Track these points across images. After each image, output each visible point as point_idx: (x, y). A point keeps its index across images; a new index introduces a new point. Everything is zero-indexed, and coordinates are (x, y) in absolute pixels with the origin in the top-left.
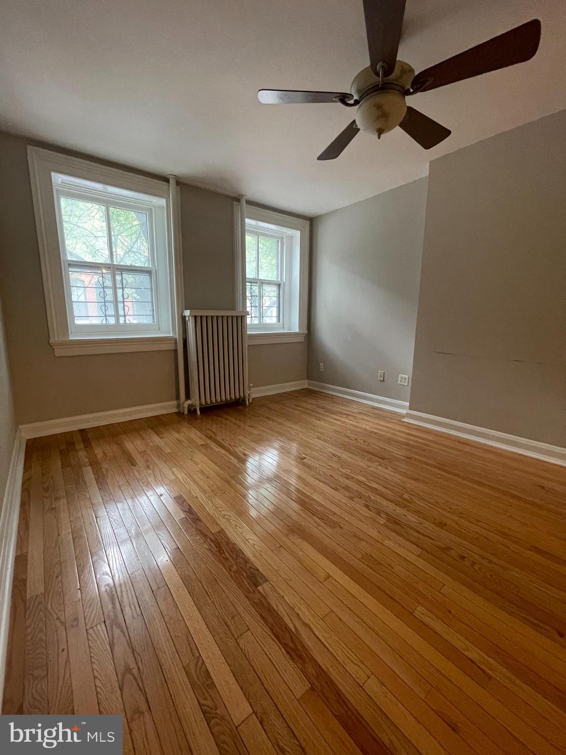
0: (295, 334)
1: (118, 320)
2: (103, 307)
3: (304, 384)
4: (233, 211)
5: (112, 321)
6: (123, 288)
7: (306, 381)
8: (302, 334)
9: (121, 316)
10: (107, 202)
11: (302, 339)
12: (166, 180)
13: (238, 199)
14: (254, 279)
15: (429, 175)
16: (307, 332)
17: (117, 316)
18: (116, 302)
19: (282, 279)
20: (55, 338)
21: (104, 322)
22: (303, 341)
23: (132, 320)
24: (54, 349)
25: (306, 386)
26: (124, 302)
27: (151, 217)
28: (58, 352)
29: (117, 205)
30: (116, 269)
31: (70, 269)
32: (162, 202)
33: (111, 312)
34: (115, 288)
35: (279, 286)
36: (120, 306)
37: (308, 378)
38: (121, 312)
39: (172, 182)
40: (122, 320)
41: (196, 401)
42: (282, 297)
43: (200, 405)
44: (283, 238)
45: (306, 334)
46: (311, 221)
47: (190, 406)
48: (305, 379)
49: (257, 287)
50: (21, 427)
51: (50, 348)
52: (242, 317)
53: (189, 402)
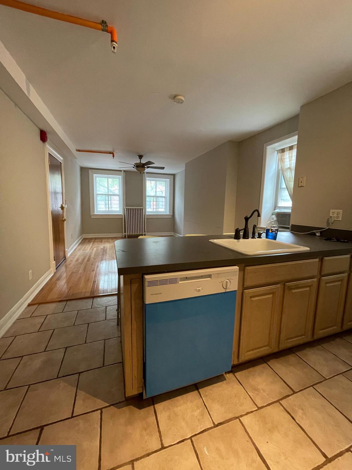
0: (168, 215)
1: (109, 209)
2: (105, 206)
5: (107, 209)
6: (111, 200)
8: (170, 215)
10: (108, 178)
11: (171, 217)
12: (121, 171)
17: (109, 208)
18: (109, 204)
20: (92, 214)
21: (105, 210)
23: (113, 209)
25: (173, 234)
28: (92, 217)
30: (108, 195)
31: (98, 196)
32: (120, 176)
34: (108, 200)
35: (165, 197)
39: (123, 171)
41: (126, 234)
42: (166, 202)
43: (128, 235)
44: (166, 181)
45: (172, 215)
46: (174, 175)
47: (125, 235)
48: (172, 232)
49: (155, 198)
50: (83, 235)
51: (90, 216)
52: (142, 209)
53: (125, 234)
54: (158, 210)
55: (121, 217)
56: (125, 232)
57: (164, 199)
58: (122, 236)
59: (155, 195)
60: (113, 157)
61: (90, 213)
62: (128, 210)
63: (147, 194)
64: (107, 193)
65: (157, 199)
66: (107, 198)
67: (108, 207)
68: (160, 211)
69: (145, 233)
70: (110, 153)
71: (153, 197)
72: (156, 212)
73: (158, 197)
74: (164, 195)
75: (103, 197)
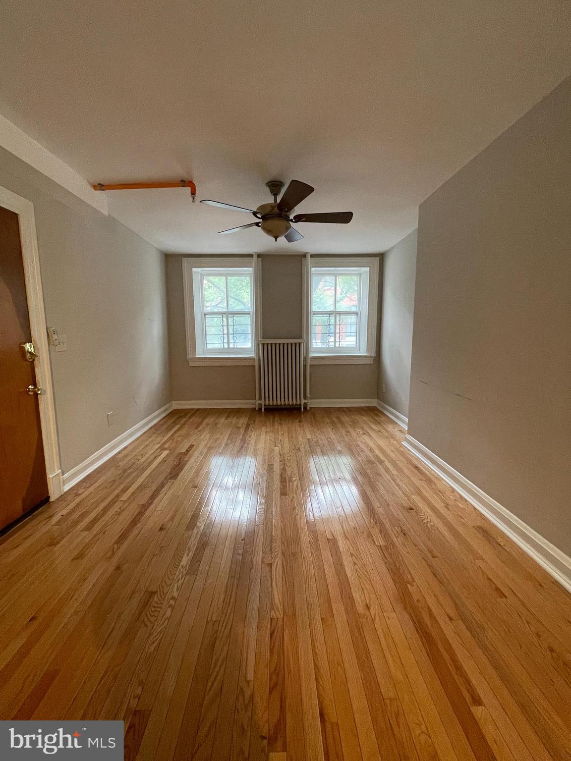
0: (364, 357)
1: (228, 345)
2: (222, 338)
3: (373, 402)
4: (301, 265)
6: (233, 326)
7: (376, 400)
8: (370, 357)
9: (232, 343)
10: (227, 275)
11: (371, 361)
12: (251, 256)
13: (305, 256)
16: (375, 355)
17: (228, 343)
18: (228, 334)
19: (359, 310)
20: (190, 356)
21: (222, 347)
22: (372, 363)
23: (238, 345)
24: (189, 362)
28: (191, 364)
30: (228, 314)
31: (206, 316)
32: (251, 269)
35: (356, 314)
36: (231, 336)
37: (378, 398)
39: (256, 256)
40: (231, 346)
41: (262, 402)
42: (359, 324)
43: (265, 405)
44: (360, 274)
45: (375, 357)
46: (381, 257)
47: (260, 405)
48: (372, 398)
49: (333, 318)
50: (173, 402)
51: (187, 361)
52: (300, 344)
53: (259, 402)
54: (341, 345)
55: (251, 363)
56: (260, 399)
57: (354, 317)
58: (254, 407)
59: (332, 309)
60: (193, 193)
61: (187, 356)
62: (266, 345)
63: (315, 308)
64: (225, 310)
65: (338, 318)
66: (225, 320)
67: (226, 341)
68: (344, 346)
69: (306, 401)
70: (184, 184)
71: (328, 315)
72: (335, 349)
73: (340, 313)
74: (354, 309)
75: (216, 320)
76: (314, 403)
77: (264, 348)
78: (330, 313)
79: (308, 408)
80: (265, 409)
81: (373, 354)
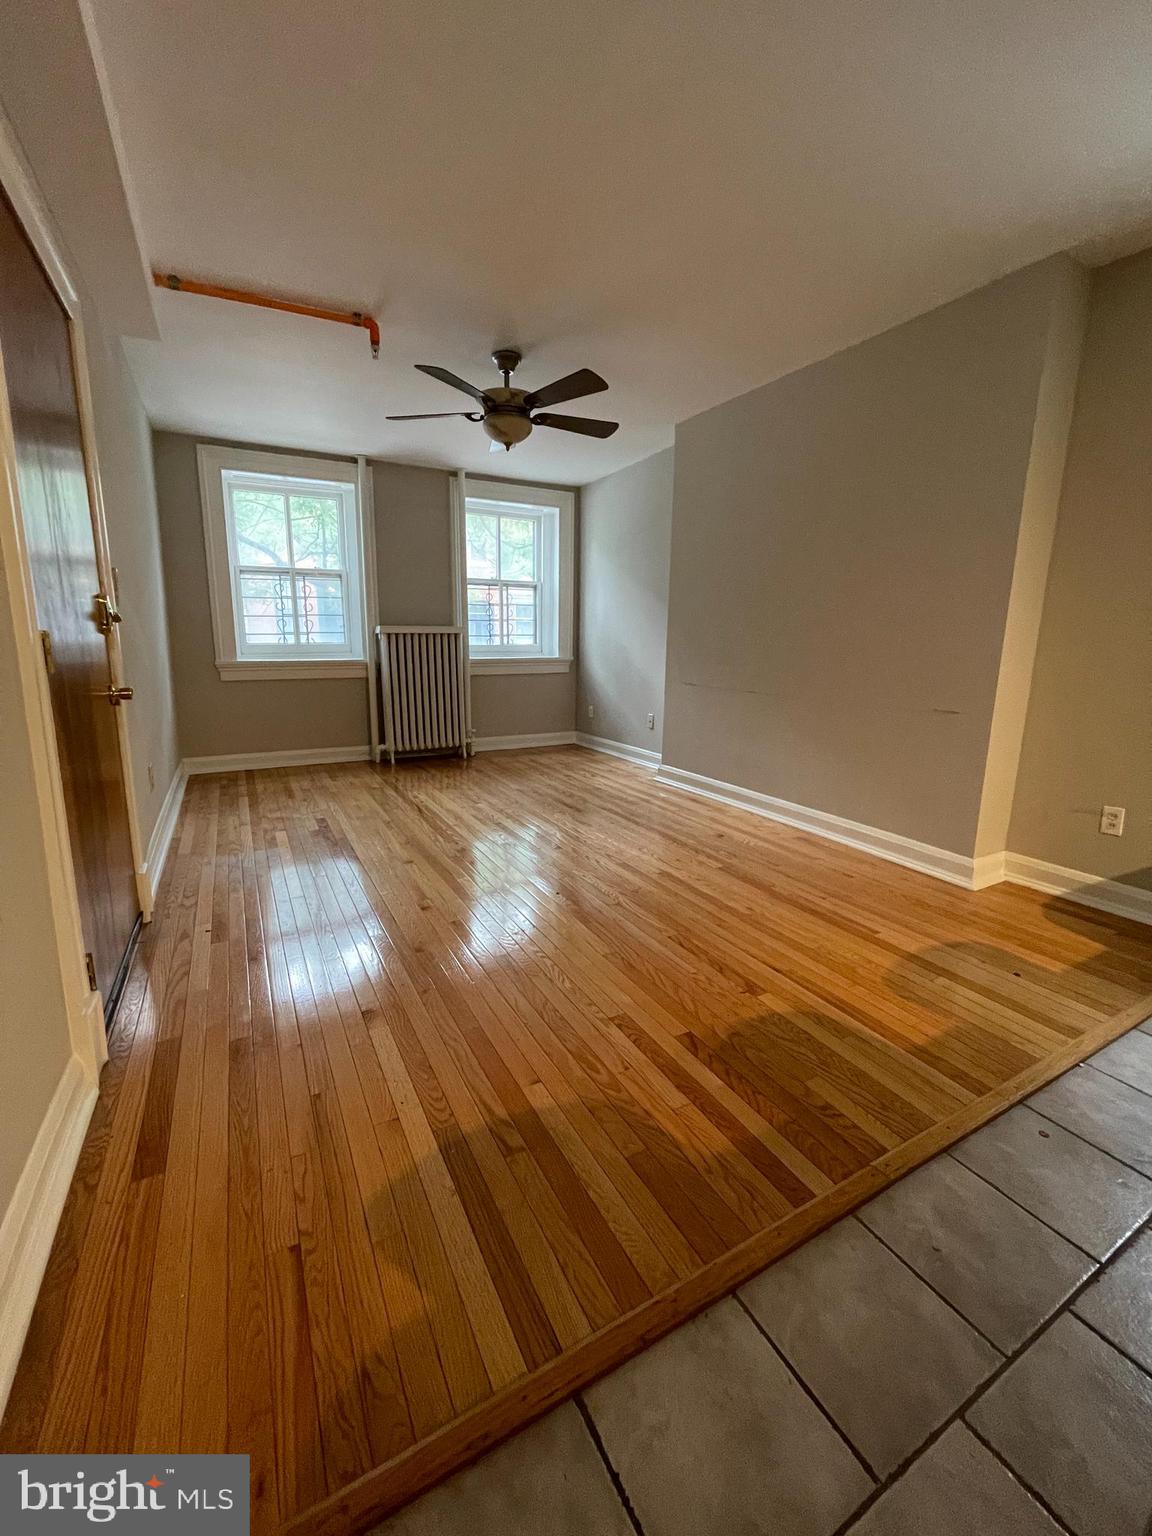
0: (553, 661)
1: (298, 639)
2: (281, 623)
3: (571, 737)
4: (448, 490)
5: (291, 640)
6: (305, 598)
7: (574, 733)
8: (564, 661)
9: (303, 633)
10: (287, 493)
11: (565, 669)
12: (354, 460)
13: (454, 474)
14: (492, 580)
15: (676, 443)
16: (572, 658)
17: (297, 633)
18: (296, 616)
19: (539, 580)
20: (221, 660)
21: (282, 641)
22: (567, 671)
23: (317, 639)
24: (219, 673)
25: (574, 741)
26: (306, 615)
27: (341, 505)
28: (225, 676)
29: (297, 493)
30: (294, 574)
31: (242, 576)
32: (352, 486)
33: (290, 628)
34: (294, 599)
35: (535, 588)
36: (302, 620)
37: (577, 729)
38: (303, 629)
39: (361, 462)
40: (303, 639)
41: (390, 746)
42: (539, 606)
43: (396, 752)
44: (545, 516)
45: (572, 662)
46: (578, 492)
47: (384, 753)
48: (572, 730)
49: (498, 592)
51: (217, 670)
52: (456, 635)
53: (382, 747)
54: (510, 642)
55: (362, 674)
56: (382, 740)
57: (530, 592)
58: (367, 758)
59: (494, 576)
60: (375, 341)
61: (215, 658)
62: (393, 638)
63: (470, 572)
64: (286, 566)
65: (504, 593)
66: (287, 584)
67: (292, 630)
68: (517, 643)
69: (469, 741)
70: (360, 319)
71: (487, 587)
72: (502, 648)
73: (507, 585)
74: (528, 579)
75: (268, 583)
76: (480, 745)
77: (389, 643)
78: (491, 582)
79: (473, 754)
80: (396, 760)
81: (569, 656)
